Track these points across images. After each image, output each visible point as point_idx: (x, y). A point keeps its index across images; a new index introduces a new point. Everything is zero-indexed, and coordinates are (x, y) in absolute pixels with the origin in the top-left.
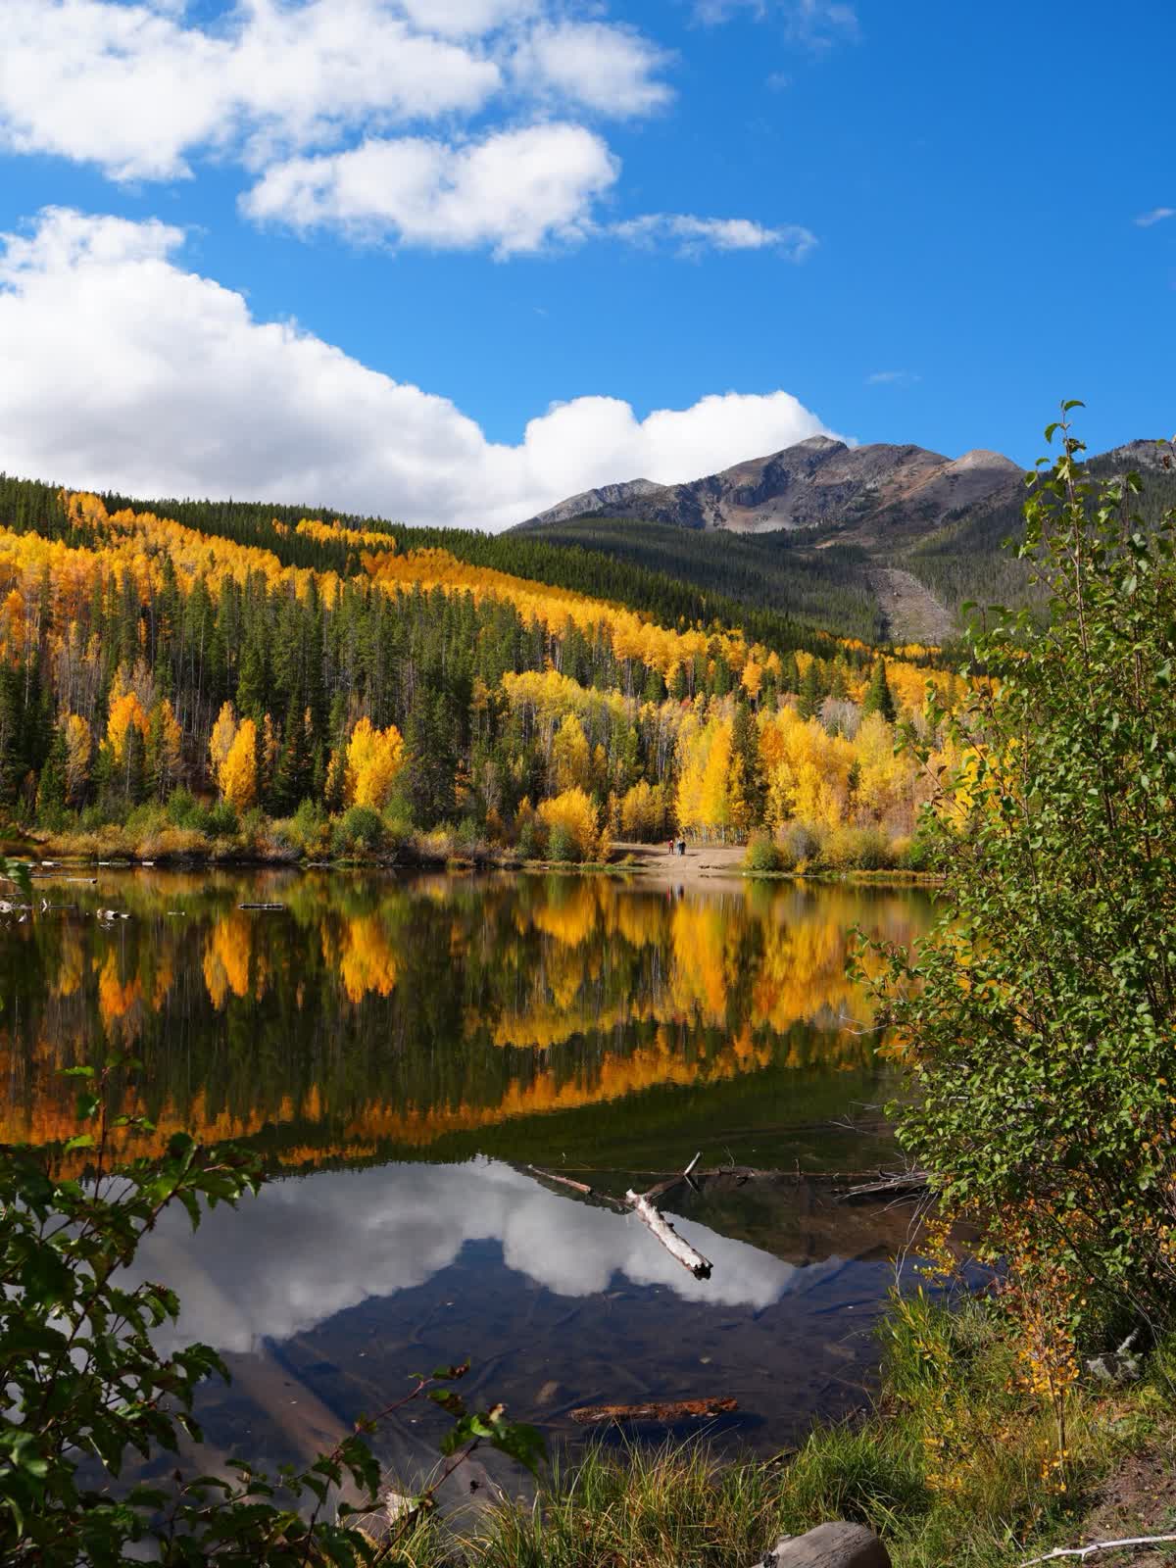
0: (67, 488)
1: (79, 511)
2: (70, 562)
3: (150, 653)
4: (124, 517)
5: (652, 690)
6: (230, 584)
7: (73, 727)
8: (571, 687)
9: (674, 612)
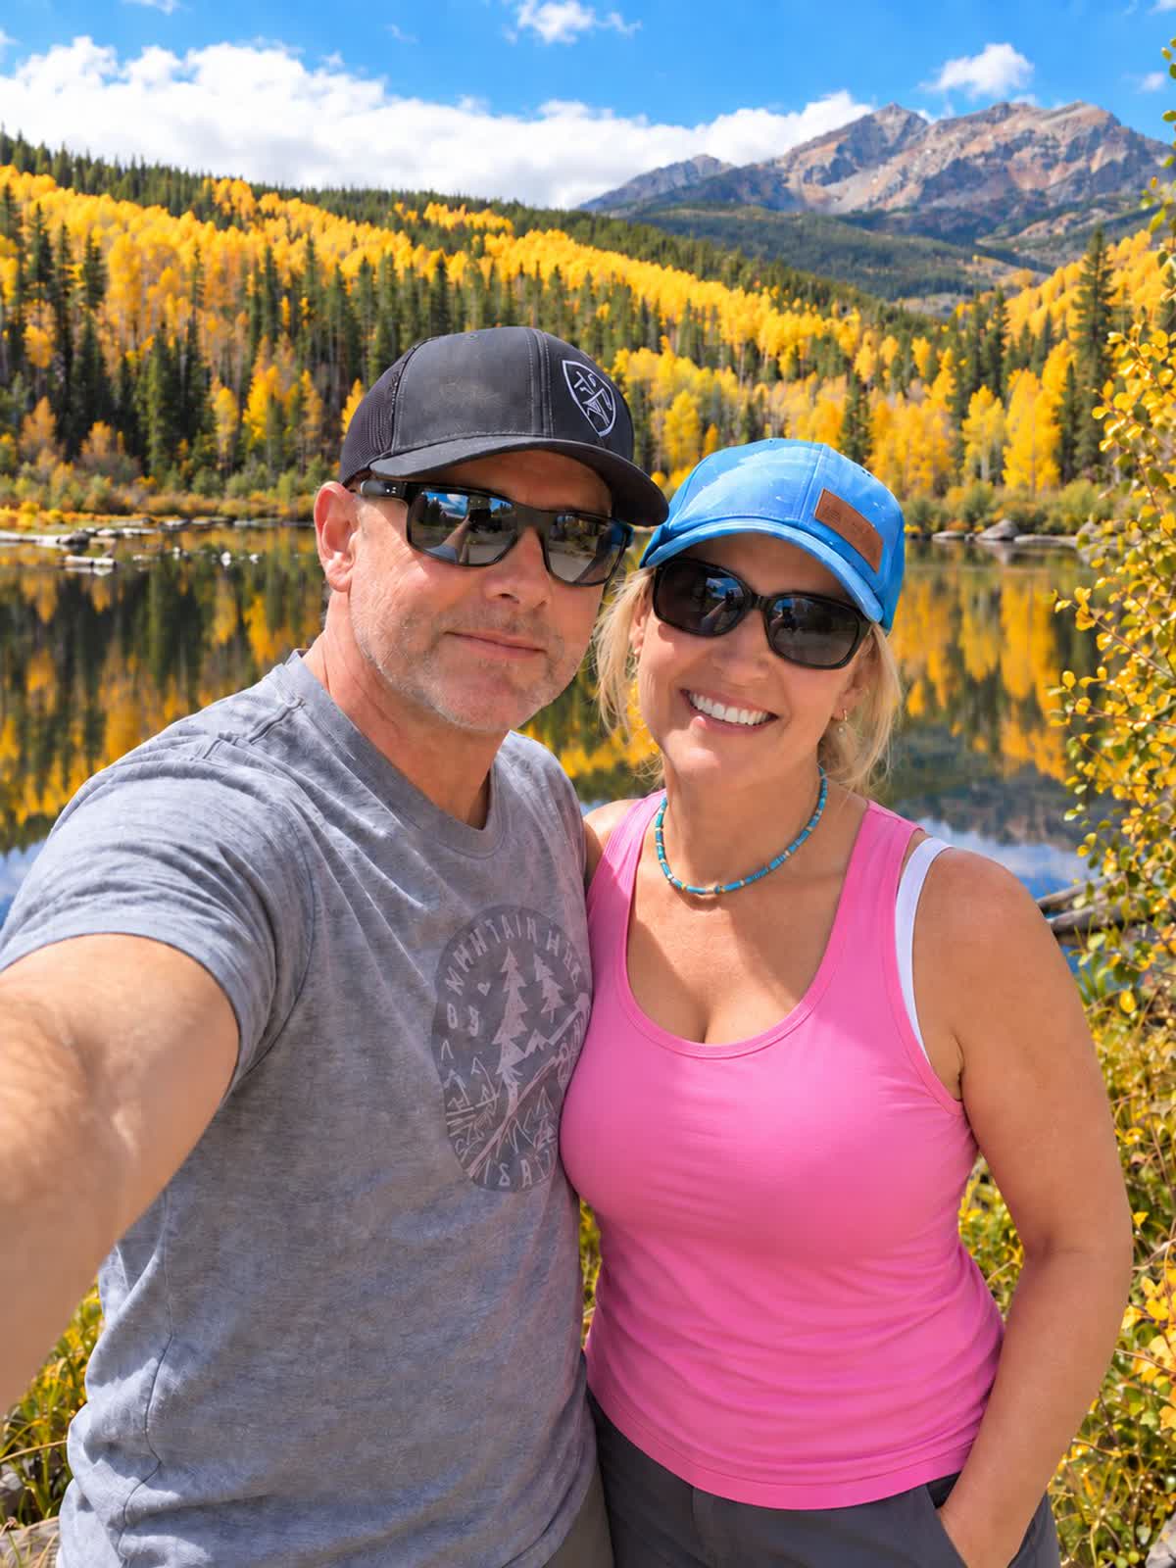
0: (215, 176)
1: (229, 198)
2: (218, 244)
3: (294, 331)
4: (267, 202)
5: (765, 372)
6: (365, 269)
7: (221, 400)
8: (685, 365)
9: (792, 293)
